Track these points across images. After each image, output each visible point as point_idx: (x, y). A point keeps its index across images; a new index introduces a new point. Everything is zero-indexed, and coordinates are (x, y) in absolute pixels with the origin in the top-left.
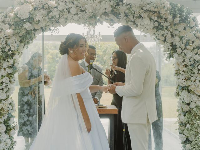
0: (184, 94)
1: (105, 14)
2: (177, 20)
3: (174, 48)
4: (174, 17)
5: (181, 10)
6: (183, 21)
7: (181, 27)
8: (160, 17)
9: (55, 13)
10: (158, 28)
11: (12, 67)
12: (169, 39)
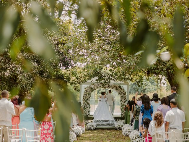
0: (121, 101)
1: (107, 87)
2: (120, 88)
3: (119, 93)
4: (119, 88)
5: (121, 86)
6: (121, 88)
7: (121, 90)
8: (117, 88)
9: (98, 87)
10: (117, 90)
11: (90, 96)
12: (119, 92)
